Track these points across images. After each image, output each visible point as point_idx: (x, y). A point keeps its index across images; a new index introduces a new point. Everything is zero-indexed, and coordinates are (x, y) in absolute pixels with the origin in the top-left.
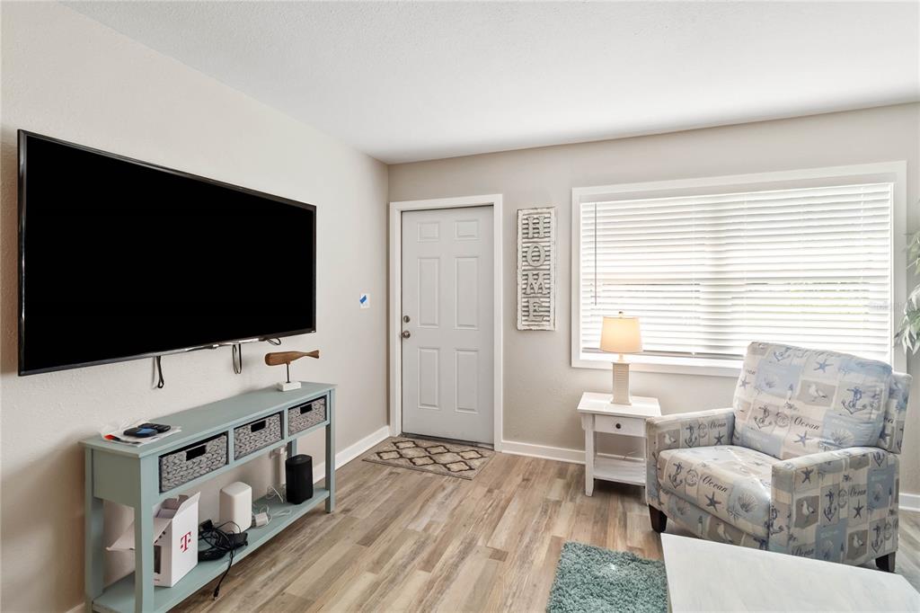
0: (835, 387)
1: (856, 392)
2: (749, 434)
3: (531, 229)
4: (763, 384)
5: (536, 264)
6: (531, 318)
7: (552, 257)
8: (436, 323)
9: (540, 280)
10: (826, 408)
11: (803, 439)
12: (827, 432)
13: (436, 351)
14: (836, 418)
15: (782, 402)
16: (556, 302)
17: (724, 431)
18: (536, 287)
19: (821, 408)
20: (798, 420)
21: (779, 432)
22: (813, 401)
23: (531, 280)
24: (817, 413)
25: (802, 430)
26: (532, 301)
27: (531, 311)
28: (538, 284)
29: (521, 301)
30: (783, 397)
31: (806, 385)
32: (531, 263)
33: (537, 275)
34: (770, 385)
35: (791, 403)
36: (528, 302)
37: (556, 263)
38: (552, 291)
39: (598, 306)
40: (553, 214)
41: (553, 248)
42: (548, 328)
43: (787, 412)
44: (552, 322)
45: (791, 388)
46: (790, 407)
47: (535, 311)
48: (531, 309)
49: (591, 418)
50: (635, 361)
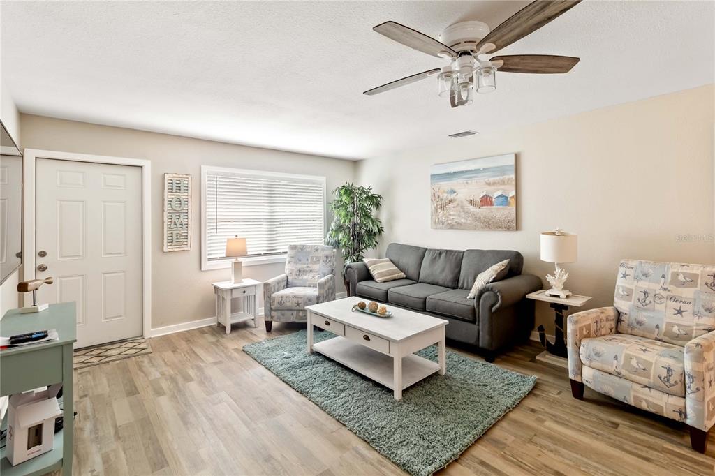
0: (321, 257)
1: (327, 257)
2: (295, 281)
3: (174, 186)
4: (297, 261)
5: (177, 209)
6: (174, 243)
7: (189, 205)
8: (81, 254)
9: (181, 219)
10: (319, 264)
11: (313, 277)
12: (320, 273)
13: (80, 278)
14: (322, 267)
15: (305, 266)
16: (192, 233)
17: (285, 283)
18: (178, 224)
19: (317, 265)
20: (311, 271)
21: (305, 277)
22: (315, 263)
23: (174, 219)
24: (317, 267)
25: (312, 274)
26: (175, 232)
27: (174, 239)
28: (180, 221)
29: (167, 233)
30: (305, 264)
32: (175, 209)
33: (179, 216)
35: (308, 265)
36: (172, 233)
37: (192, 209)
38: (189, 226)
39: (218, 234)
40: (190, 179)
41: (190, 200)
42: (186, 249)
43: (307, 269)
44: (189, 245)
45: (307, 260)
46: (308, 267)
47: (177, 239)
48: (174, 238)
49: (230, 292)
50: (244, 260)
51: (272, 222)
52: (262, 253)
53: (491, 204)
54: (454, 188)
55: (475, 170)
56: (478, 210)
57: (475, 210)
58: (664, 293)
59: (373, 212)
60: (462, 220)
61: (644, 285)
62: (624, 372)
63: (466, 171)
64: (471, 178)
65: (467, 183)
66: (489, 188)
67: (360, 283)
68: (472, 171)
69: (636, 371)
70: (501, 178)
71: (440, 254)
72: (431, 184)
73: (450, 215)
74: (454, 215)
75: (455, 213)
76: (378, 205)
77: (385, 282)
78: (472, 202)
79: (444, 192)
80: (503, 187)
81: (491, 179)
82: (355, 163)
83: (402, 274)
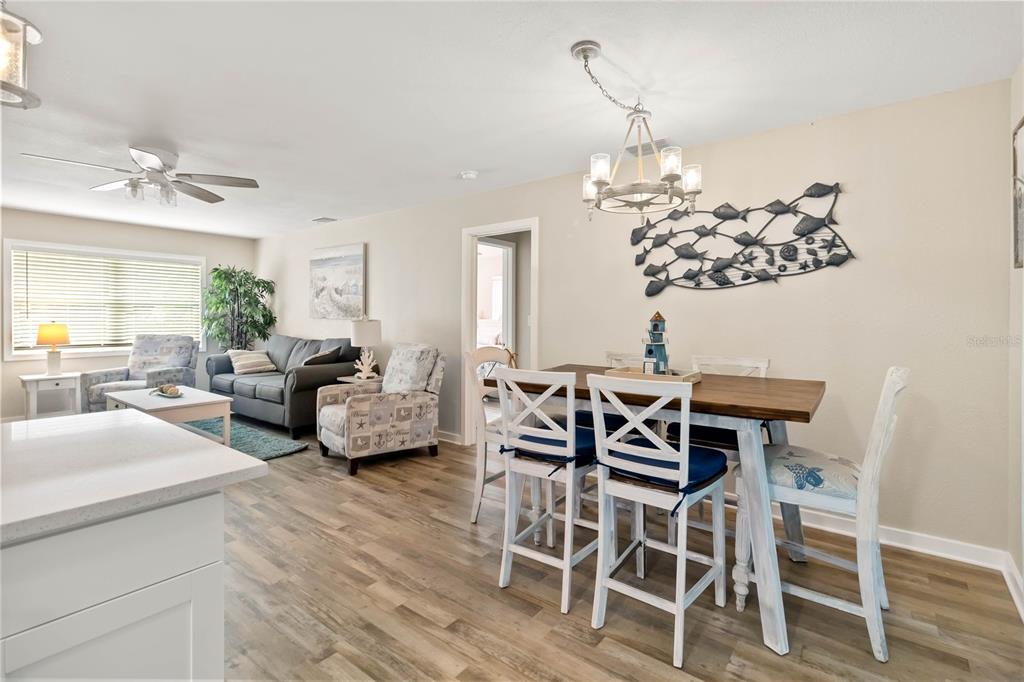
0: (173, 347)
1: (181, 347)
4: (143, 352)
10: (169, 356)
15: (151, 358)
17: (124, 376)
24: (166, 358)
30: (152, 355)
39: (29, 319)
45: (155, 351)
46: (156, 358)
49: (35, 384)
50: (65, 352)
51: (118, 307)
52: (102, 343)
54: (326, 275)
57: (338, 299)
59: (265, 299)
60: (330, 309)
64: (336, 265)
65: (333, 270)
67: (219, 376)
70: (355, 266)
72: (310, 270)
74: (325, 304)
75: (326, 301)
76: (272, 291)
77: (245, 374)
78: (336, 291)
79: (320, 279)
81: (349, 267)
82: (253, 243)
83: (272, 367)
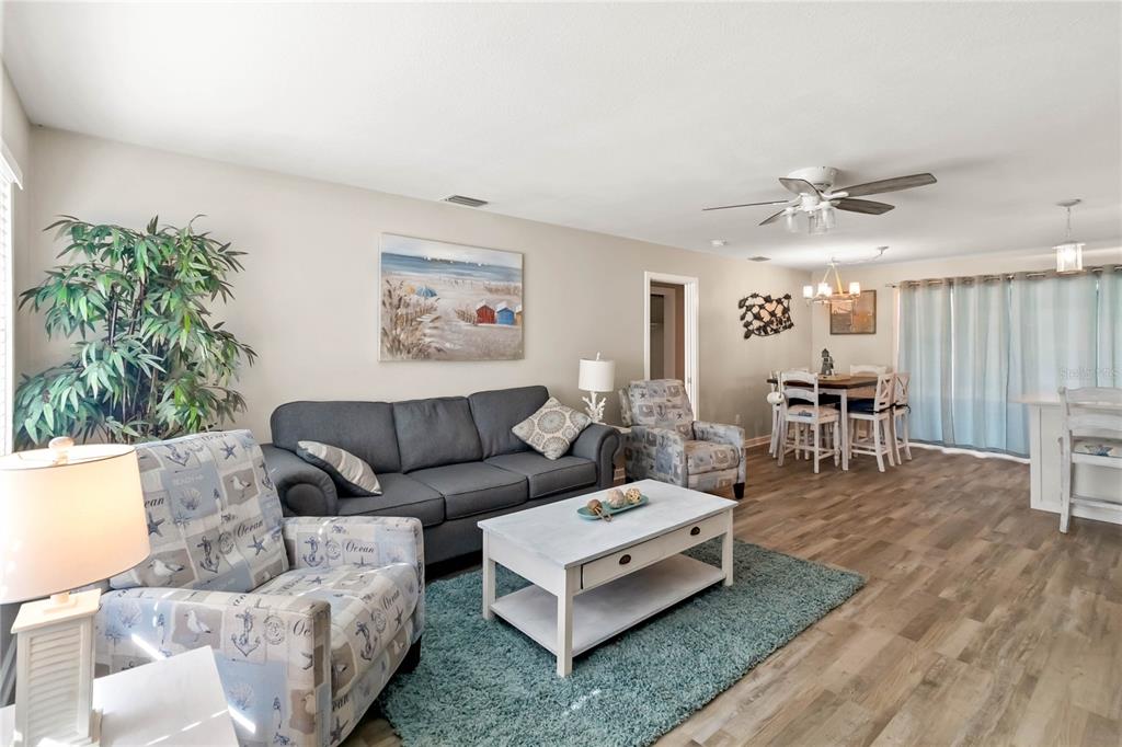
0: (251, 469)
4: (183, 509)
10: (256, 497)
12: (271, 523)
14: (267, 502)
15: (216, 520)
19: (252, 499)
20: (242, 529)
22: (243, 497)
24: (253, 508)
25: (247, 538)
30: (214, 512)
31: (229, 481)
34: (191, 505)
35: (226, 513)
43: (227, 527)
45: (217, 495)
46: (228, 518)
53: (492, 320)
54: (432, 287)
55: (470, 264)
56: (474, 328)
57: (469, 328)
58: (669, 404)
60: (448, 345)
61: (657, 400)
62: (717, 465)
63: (456, 263)
64: (462, 274)
65: (456, 283)
66: (489, 296)
68: (464, 263)
69: (722, 462)
70: (506, 283)
71: (434, 407)
72: (383, 271)
73: (425, 335)
74: (431, 336)
75: (434, 332)
78: (463, 316)
79: (413, 291)
80: (508, 297)
81: (493, 283)
